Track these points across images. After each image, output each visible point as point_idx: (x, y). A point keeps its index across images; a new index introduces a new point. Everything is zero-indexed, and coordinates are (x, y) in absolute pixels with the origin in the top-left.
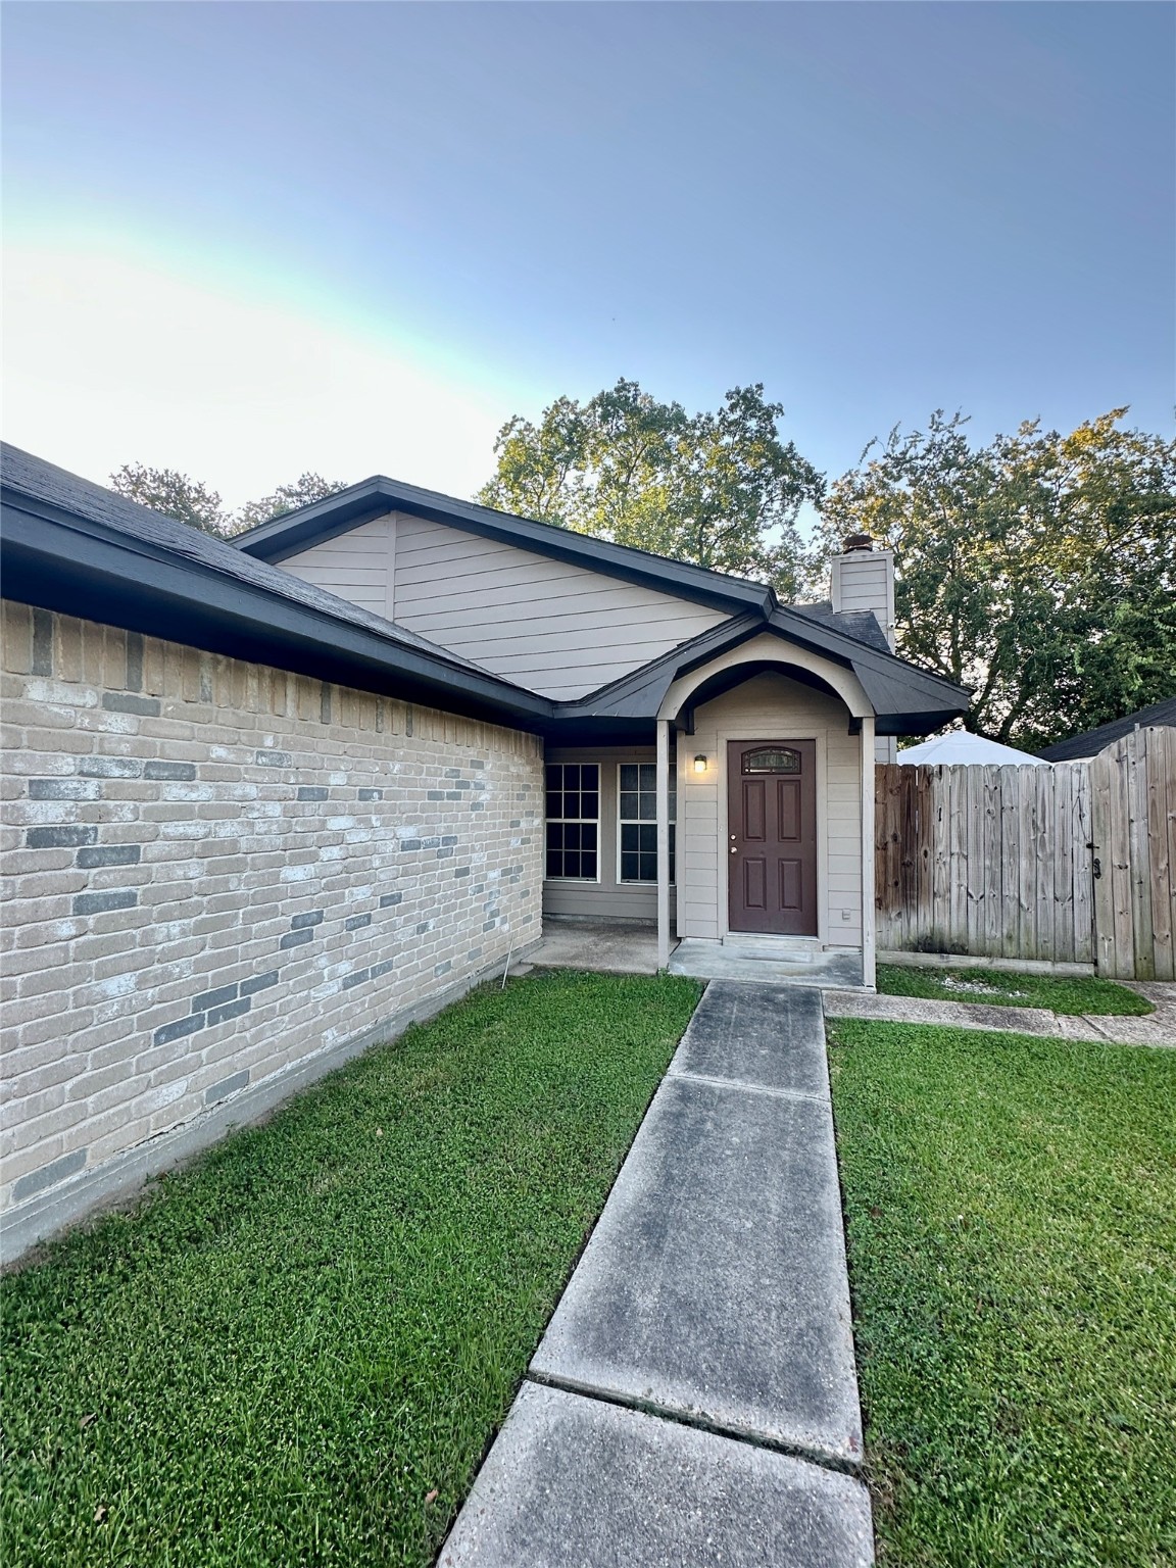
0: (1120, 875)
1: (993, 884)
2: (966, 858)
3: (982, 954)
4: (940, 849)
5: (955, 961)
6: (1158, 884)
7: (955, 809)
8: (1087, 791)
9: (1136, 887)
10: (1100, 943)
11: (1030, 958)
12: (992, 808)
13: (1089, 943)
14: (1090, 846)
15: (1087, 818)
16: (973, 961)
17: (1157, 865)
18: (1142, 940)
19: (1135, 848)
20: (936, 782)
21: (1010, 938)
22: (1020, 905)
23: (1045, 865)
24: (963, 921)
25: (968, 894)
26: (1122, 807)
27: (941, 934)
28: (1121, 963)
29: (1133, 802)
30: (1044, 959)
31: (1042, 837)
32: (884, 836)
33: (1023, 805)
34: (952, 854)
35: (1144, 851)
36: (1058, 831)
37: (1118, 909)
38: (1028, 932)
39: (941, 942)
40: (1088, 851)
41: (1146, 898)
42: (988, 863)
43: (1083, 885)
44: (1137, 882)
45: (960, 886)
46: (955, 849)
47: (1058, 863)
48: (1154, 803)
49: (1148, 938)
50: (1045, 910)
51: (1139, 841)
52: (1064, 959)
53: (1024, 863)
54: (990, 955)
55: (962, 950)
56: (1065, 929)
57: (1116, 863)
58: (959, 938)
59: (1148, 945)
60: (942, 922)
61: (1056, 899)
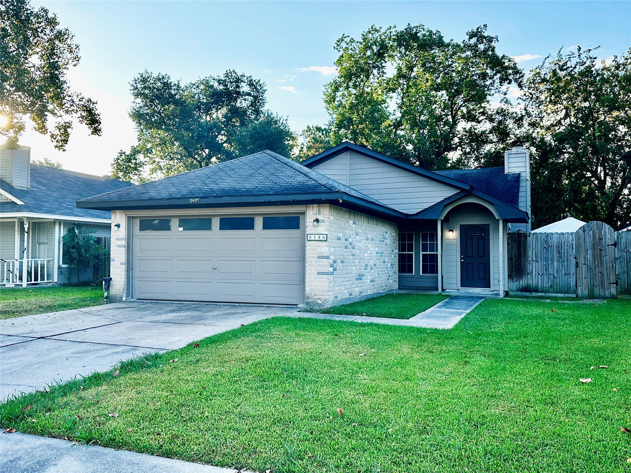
0: (584, 266)
1: (546, 270)
2: (538, 262)
3: (542, 292)
4: (530, 259)
5: (534, 294)
6: (595, 269)
7: (534, 247)
8: (574, 241)
9: (589, 270)
10: (578, 287)
11: (557, 293)
12: (545, 246)
13: (575, 287)
14: (575, 258)
15: (574, 250)
16: (540, 294)
17: (595, 263)
18: (590, 286)
19: (588, 259)
20: (528, 238)
21: (551, 286)
22: (554, 276)
23: (562, 264)
24: (537, 282)
25: (538, 273)
26: (585, 246)
27: (530, 286)
28: (584, 293)
29: (588, 244)
30: (561, 293)
31: (561, 255)
32: (511, 255)
33: (555, 245)
34: (533, 261)
35: (591, 259)
36: (566, 253)
37: (584, 277)
38: (557, 285)
39: (530, 289)
40: (575, 259)
41: (592, 274)
42: (544, 263)
43: (573, 270)
44: (589, 269)
45: (536, 271)
46: (534, 259)
47: (566, 263)
48: (594, 244)
49: (592, 286)
50: (562, 278)
51: (589, 256)
52: (567, 293)
53: (555, 264)
54: (545, 292)
55: (536, 291)
56: (568, 283)
57: (583, 263)
58: (535, 287)
59: (592, 288)
60: (530, 282)
61: (565, 274)
